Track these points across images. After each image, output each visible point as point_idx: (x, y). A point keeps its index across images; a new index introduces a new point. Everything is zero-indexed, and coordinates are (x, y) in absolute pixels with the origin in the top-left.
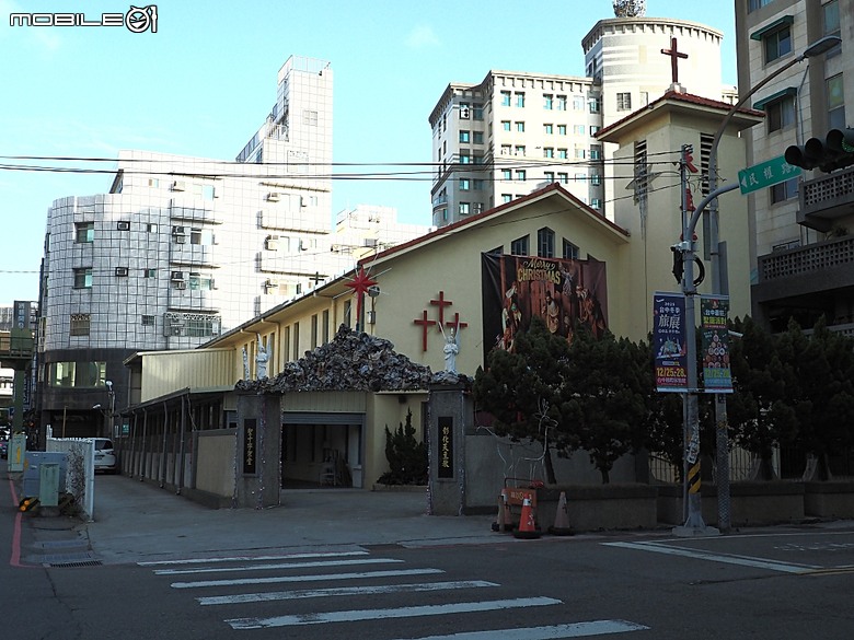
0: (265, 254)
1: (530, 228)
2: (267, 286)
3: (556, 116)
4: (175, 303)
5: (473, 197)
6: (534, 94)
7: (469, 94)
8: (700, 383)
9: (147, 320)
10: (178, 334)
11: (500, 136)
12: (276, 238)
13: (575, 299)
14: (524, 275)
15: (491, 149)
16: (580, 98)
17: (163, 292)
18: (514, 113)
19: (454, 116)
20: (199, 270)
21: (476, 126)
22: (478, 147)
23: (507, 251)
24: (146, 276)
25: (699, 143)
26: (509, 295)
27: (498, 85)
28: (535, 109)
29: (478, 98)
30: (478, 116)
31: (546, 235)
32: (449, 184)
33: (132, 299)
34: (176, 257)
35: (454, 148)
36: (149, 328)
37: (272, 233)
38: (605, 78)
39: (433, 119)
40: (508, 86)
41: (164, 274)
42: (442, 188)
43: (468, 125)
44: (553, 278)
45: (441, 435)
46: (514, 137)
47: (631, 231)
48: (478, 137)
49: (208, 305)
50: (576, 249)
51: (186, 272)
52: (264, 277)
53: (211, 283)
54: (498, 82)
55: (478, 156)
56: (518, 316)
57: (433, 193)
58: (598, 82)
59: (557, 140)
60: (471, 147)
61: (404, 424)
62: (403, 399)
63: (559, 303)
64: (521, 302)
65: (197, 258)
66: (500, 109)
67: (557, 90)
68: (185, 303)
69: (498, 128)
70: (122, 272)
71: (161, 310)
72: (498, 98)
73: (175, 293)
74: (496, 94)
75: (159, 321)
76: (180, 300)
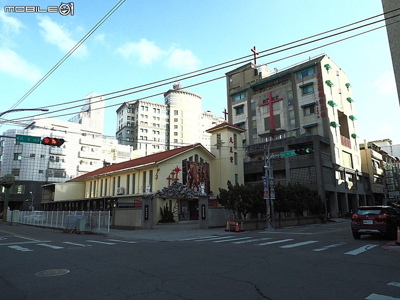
0: (81, 152)
1: (193, 154)
2: (81, 162)
3: (157, 115)
4: (51, 166)
5: (131, 136)
6: (151, 108)
7: (131, 105)
8: (270, 197)
9: (40, 172)
10: (51, 177)
11: (140, 119)
12: (85, 147)
13: (203, 173)
14: (192, 166)
15: (137, 122)
16: (163, 110)
17: (46, 163)
18: (145, 113)
19: (125, 111)
20: (59, 156)
21: (133, 115)
22: (133, 121)
23: (188, 160)
24: (41, 157)
25: (233, 136)
26: (188, 171)
27: (140, 104)
28: (151, 112)
29: (134, 107)
30: (133, 112)
31: (196, 156)
32: (123, 132)
33: (36, 164)
34: (52, 151)
35: (125, 121)
36: (41, 174)
37: (84, 146)
38: (171, 106)
39: (118, 111)
40: (143, 105)
41: (47, 157)
42: (120, 132)
43: (130, 115)
44: (198, 167)
45: (202, 209)
46: (144, 120)
47: (216, 156)
48: (133, 118)
49: (62, 167)
50: (203, 160)
51: (55, 156)
52: (81, 159)
53: (63, 161)
54: (140, 103)
55: (133, 124)
56: (190, 177)
57: (116, 134)
58: (169, 106)
59: (156, 122)
60: (131, 121)
61: (165, 206)
62: (164, 199)
63: (199, 174)
64: (191, 174)
65: (59, 153)
66: (140, 111)
67: (157, 108)
68: (54, 167)
69: (140, 117)
70: (33, 156)
71: (45, 169)
72: (140, 108)
73: (51, 163)
74: (140, 107)
75: (45, 172)
76: (53, 165)
